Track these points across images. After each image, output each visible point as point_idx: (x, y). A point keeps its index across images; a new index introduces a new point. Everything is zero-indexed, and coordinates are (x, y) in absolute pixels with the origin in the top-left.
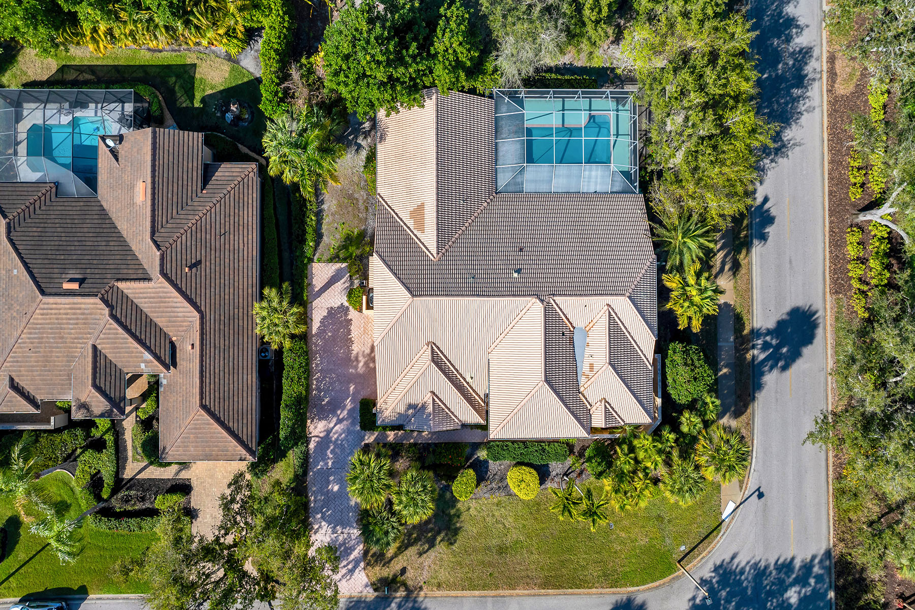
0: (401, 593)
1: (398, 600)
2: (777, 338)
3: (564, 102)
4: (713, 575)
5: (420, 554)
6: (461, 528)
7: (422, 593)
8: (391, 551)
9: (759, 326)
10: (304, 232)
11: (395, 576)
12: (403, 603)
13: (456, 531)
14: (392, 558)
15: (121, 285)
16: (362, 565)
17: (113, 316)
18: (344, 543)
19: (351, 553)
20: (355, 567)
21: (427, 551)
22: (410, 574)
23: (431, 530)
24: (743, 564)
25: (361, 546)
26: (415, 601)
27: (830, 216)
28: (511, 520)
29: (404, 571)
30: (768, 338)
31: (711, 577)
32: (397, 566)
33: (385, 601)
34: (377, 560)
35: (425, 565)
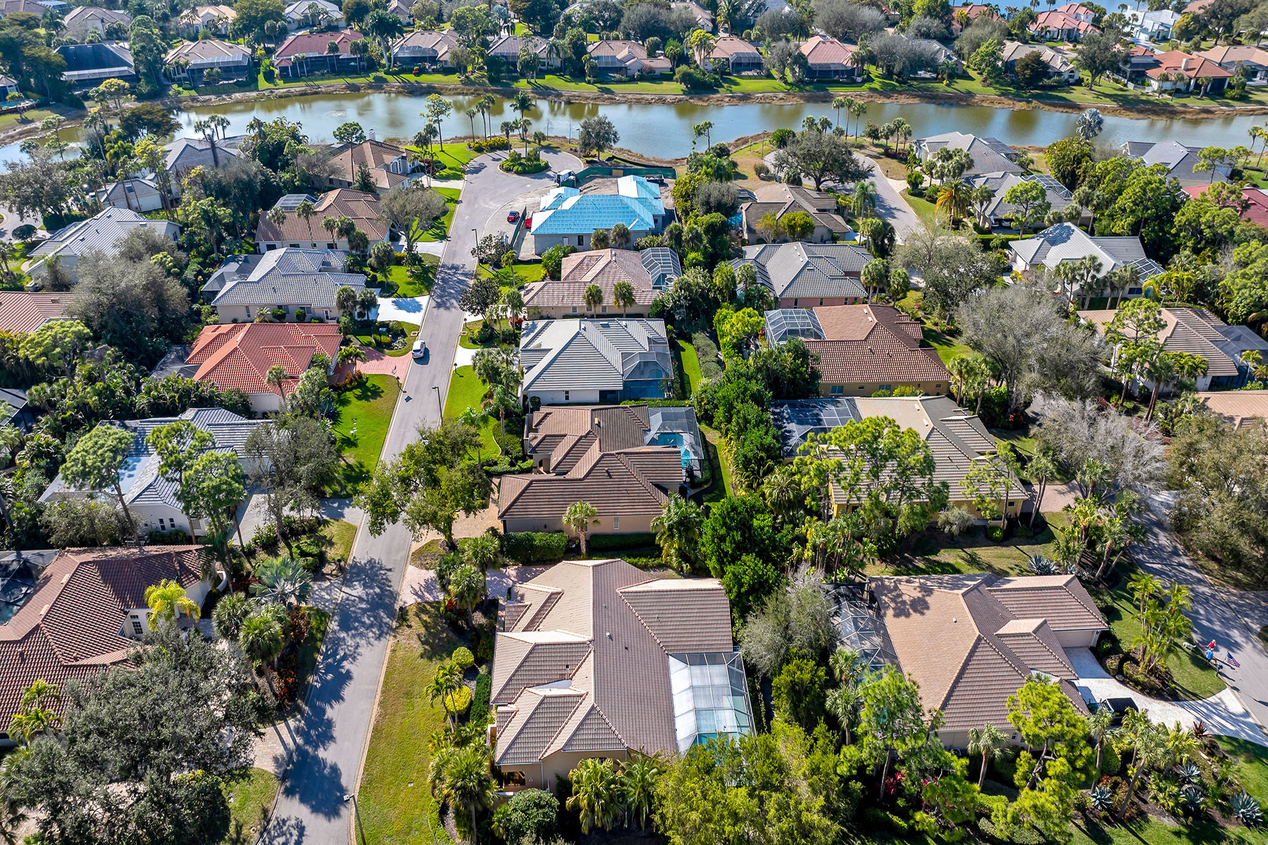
0: (394, 624)
1: (390, 622)
5: (419, 635)
6: (432, 662)
7: (392, 638)
8: (425, 617)
10: (635, 558)
11: (406, 620)
12: (388, 625)
13: (430, 659)
14: (420, 618)
15: (597, 442)
16: (419, 600)
17: (581, 438)
20: (419, 596)
21: (421, 640)
22: (407, 631)
23: (434, 641)
25: (432, 599)
26: (387, 634)
29: (410, 627)
32: (414, 622)
33: (391, 614)
34: (421, 609)
35: (410, 640)
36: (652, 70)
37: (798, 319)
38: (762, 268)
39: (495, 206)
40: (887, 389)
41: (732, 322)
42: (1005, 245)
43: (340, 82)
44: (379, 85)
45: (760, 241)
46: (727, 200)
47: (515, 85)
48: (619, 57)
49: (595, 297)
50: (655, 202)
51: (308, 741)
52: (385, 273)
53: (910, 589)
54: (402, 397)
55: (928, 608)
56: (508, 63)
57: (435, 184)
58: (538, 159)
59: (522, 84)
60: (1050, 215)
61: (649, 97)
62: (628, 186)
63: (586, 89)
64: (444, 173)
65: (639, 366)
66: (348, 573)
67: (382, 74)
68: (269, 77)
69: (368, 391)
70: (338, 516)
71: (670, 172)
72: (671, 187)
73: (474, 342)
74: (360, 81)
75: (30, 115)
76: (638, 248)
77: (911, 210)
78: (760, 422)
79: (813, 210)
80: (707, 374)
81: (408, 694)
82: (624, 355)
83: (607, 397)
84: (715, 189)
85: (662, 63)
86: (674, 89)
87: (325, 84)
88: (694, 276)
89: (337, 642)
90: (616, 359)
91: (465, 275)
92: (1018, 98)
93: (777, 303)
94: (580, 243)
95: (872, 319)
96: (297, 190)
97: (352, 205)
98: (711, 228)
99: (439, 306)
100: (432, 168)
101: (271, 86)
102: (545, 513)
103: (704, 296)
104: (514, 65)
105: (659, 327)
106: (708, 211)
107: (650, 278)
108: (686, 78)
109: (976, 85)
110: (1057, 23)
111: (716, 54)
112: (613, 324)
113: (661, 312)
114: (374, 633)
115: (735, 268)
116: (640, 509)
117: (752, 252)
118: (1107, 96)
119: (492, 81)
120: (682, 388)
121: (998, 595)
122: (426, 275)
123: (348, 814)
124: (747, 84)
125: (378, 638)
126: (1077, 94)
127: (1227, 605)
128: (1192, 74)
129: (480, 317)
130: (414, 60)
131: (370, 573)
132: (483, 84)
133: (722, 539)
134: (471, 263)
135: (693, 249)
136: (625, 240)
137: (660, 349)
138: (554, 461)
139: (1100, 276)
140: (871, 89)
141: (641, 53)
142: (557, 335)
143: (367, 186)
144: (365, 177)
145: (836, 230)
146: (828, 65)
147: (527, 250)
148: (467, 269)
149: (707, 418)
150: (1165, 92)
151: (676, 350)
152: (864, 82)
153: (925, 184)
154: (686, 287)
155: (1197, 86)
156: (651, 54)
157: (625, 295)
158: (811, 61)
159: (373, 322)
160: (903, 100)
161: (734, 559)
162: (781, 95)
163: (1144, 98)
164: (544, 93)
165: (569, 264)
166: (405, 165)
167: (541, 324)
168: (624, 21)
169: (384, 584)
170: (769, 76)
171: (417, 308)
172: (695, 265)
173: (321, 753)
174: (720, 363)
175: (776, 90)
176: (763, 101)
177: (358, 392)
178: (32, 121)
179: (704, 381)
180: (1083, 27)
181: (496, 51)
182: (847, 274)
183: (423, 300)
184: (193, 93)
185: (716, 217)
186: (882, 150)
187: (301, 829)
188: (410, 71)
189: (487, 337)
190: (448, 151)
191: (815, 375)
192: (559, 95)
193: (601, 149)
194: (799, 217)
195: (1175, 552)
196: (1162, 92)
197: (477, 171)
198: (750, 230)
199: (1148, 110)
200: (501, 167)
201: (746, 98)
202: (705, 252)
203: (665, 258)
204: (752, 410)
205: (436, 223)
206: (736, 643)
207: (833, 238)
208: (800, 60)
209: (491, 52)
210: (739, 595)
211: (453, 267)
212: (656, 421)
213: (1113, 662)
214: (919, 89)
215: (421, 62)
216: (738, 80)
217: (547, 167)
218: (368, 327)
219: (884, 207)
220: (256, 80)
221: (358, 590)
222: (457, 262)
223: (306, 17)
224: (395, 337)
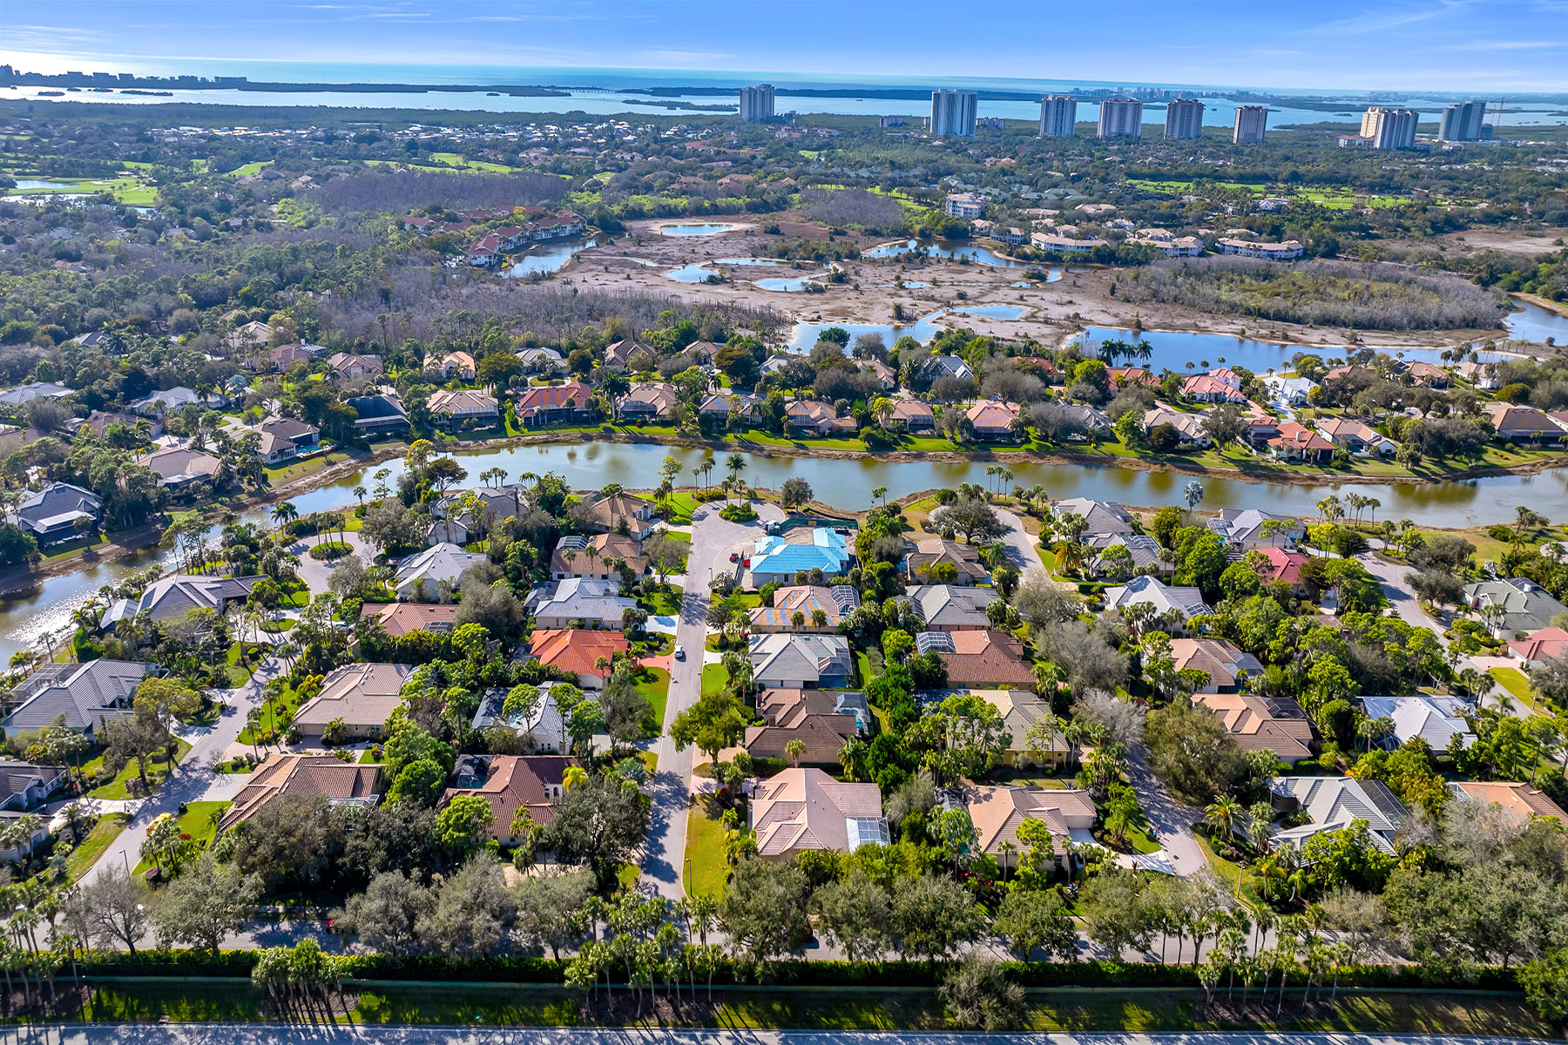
0: (689, 804)
8: (706, 800)
11: (695, 802)
13: (711, 819)
15: (804, 709)
16: (701, 793)
17: (794, 706)
20: (701, 791)
22: (697, 807)
23: (712, 811)
25: (709, 792)
29: (698, 805)
32: (700, 802)
33: (687, 799)
34: (703, 796)
35: (700, 811)
36: (840, 429)
37: (939, 639)
38: (918, 604)
39: (719, 548)
40: (995, 686)
41: (892, 637)
42: (1102, 590)
43: (575, 432)
44: (608, 436)
45: (919, 583)
46: (895, 551)
47: (724, 439)
48: (813, 416)
49: (799, 619)
50: (841, 551)
51: (651, 852)
52: (649, 598)
53: (983, 790)
54: (671, 681)
55: (992, 799)
56: (717, 420)
57: (671, 528)
58: (749, 510)
59: (730, 437)
60: (1136, 568)
61: (838, 453)
62: (821, 537)
63: (785, 444)
64: (676, 519)
65: (828, 667)
66: (659, 778)
67: (610, 425)
68: (515, 425)
69: (650, 678)
70: (646, 749)
71: (853, 523)
72: (854, 536)
73: (715, 647)
74: (592, 431)
75: (333, 457)
76: (828, 586)
77: (1039, 561)
78: (905, 699)
79: (960, 560)
80: (875, 672)
81: (702, 834)
82: (820, 659)
83: (808, 685)
84: (887, 543)
85: (849, 422)
86: (857, 446)
87: (562, 433)
88: (869, 608)
89: (658, 812)
90: (815, 663)
91: (703, 601)
92: (1154, 461)
93: (928, 628)
94: (786, 580)
95: (987, 640)
96: (571, 533)
97: (618, 547)
98: (882, 572)
99: (687, 623)
100: (666, 514)
101: (518, 433)
102: (774, 747)
103: (875, 621)
104: (724, 421)
105: (843, 642)
106: (881, 560)
107: (838, 608)
108: (868, 438)
109: (1120, 449)
110: (1204, 387)
111: (896, 415)
112: (813, 637)
113: (844, 631)
114: (678, 807)
115: (897, 602)
116: (831, 747)
117: (911, 590)
118: (1232, 461)
119: (704, 434)
120: (858, 681)
121: (1035, 796)
122: (675, 601)
123: (680, 881)
124: (922, 444)
125: (681, 809)
126: (1208, 460)
127: (1179, 813)
128: (1304, 445)
129: (719, 631)
130: (635, 413)
131: (670, 778)
132: (696, 437)
133: (878, 757)
134: (706, 592)
135: (869, 588)
136: (819, 579)
137: (844, 655)
138: (778, 720)
139: (1156, 616)
140: (1028, 450)
141: (831, 412)
142: (774, 644)
143: (624, 531)
144: (624, 524)
145: (977, 575)
146: (991, 429)
147: (747, 583)
148: (704, 597)
149: (873, 701)
150: (1281, 459)
151: (855, 658)
152: (1022, 443)
153: (1054, 539)
154: (863, 614)
155: (1308, 456)
156: (841, 413)
157: (820, 619)
158: (976, 425)
159: (644, 632)
160: (1055, 460)
161: (884, 767)
162: (950, 454)
163: (1263, 464)
164: (749, 446)
165: (779, 595)
166: (646, 513)
167: (763, 637)
168: (816, 381)
169: (679, 784)
170: (942, 436)
171: (672, 624)
172: (869, 599)
173: (660, 857)
174: (884, 667)
175: (946, 449)
176: (934, 459)
177: (642, 677)
178: (335, 463)
179: (873, 677)
180: (1228, 391)
181: (709, 407)
182: (978, 609)
183: (676, 618)
184: (454, 438)
185: (886, 565)
186: (1025, 508)
187: (657, 887)
188: (633, 423)
189: (723, 645)
190: (679, 500)
191: (945, 675)
192: (762, 450)
193: (799, 503)
194: (947, 566)
195: (1160, 787)
196: (1279, 459)
197: (701, 518)
198: (912, 574)
199: (1264, 475)
200: (721, 516)
201: (920, 456)
202: (878, 591)
203: (848, 593)
204: (902, 693)
205: (677, 562)
206: (884, 813)
207: (973, 582)
208: (967, 425)
209: (703, 409)
210: (886, 786)
211: (693, 595)
212: (841, 700)
213: (1098, 834)
214: (1070, 451)
215: (641, 415)
216: (914, 439)
217: (757, 517)
218: (640, 636)
219: (1018, 558)
220: (504, 428)
221: (664, 787)
222: (696, 592)
223: (534, 364)
224: (661, 643)
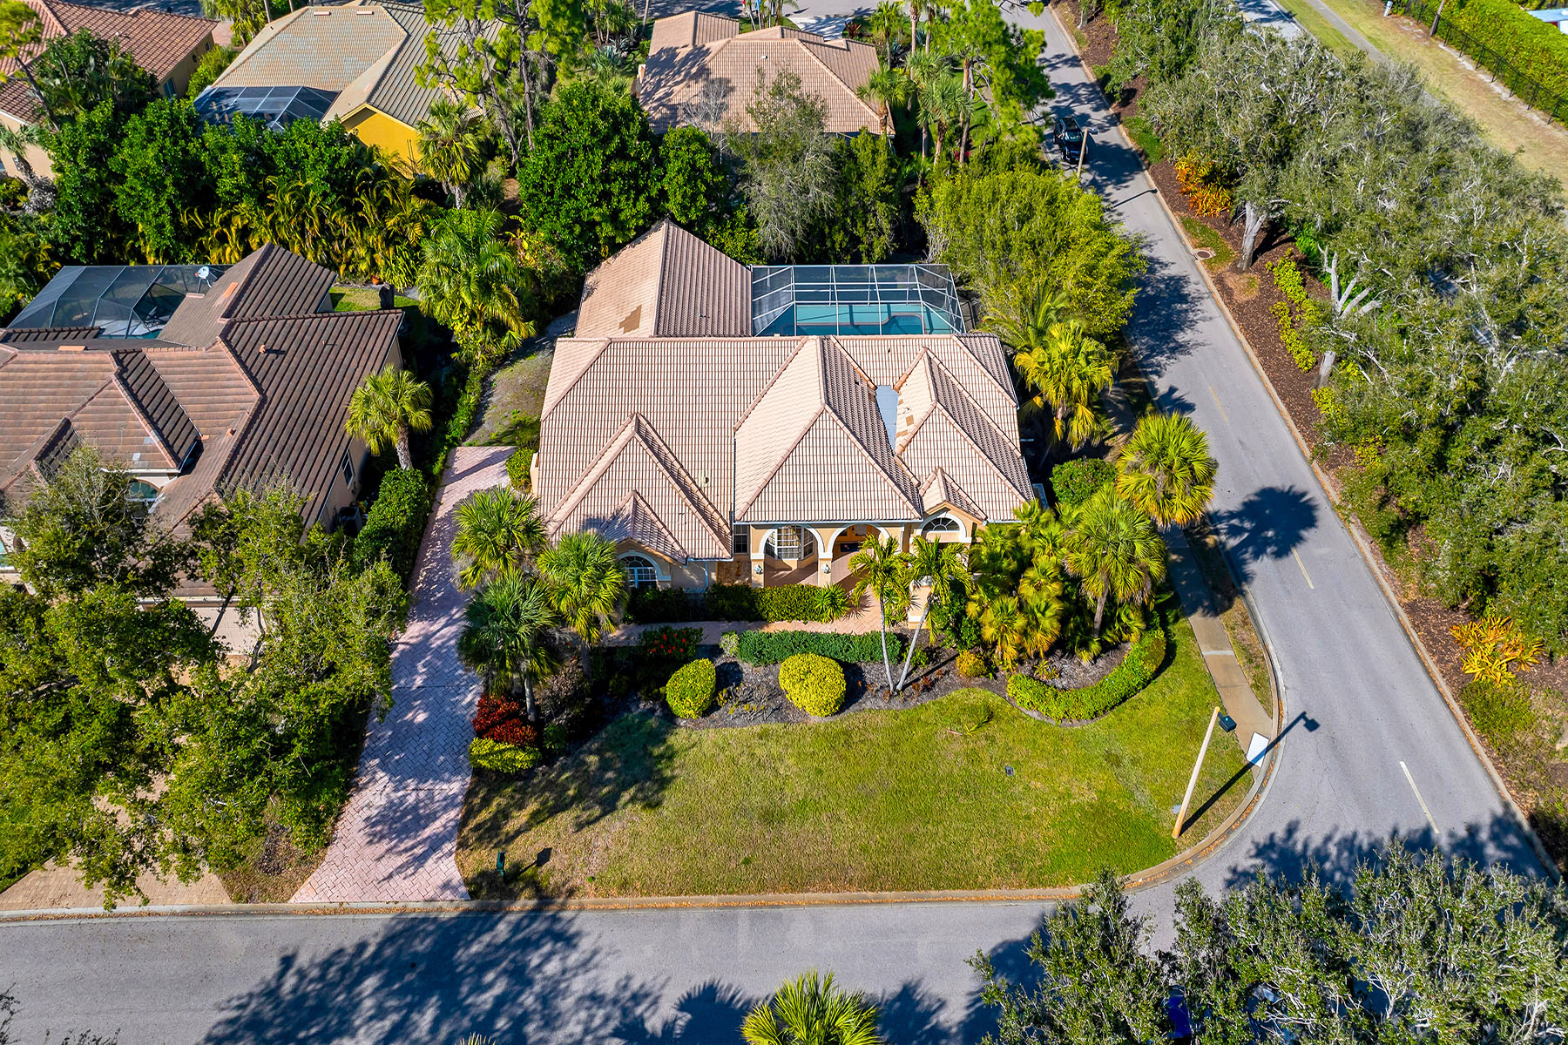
0: (524, 902)
1: (512, 918)
2: (1251, 520)
3: (851, 308)
4: (1258, 862)
5: (580, 826)
6: (674, 777)
7: (574, 902)
8: (518, 820)
9: (1217, 508)
11: (515, 872)
12: (525, 922)
13: (663, 784)
14: (518, 833)
16: (447, 847)
17: (122, 378)
18: (415, 808)
19: (426, 826)
21: (597, 819)
22: (557, 861)
24: (1317, 842)
25: (454, 813)
26: (555, 919)
27: (1283, 399)
28: (791, 761)
29: (542, 858)
30: (1235, 522)
31: (1254, 866)
32: (528, 847)
33: (481, 921)
34: (483, 835)
55: (728, 81)
114: (547, 958)
125: (568, 940)
169: (344, 970)
